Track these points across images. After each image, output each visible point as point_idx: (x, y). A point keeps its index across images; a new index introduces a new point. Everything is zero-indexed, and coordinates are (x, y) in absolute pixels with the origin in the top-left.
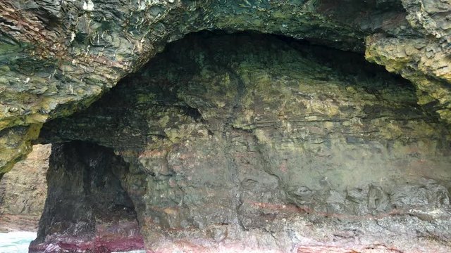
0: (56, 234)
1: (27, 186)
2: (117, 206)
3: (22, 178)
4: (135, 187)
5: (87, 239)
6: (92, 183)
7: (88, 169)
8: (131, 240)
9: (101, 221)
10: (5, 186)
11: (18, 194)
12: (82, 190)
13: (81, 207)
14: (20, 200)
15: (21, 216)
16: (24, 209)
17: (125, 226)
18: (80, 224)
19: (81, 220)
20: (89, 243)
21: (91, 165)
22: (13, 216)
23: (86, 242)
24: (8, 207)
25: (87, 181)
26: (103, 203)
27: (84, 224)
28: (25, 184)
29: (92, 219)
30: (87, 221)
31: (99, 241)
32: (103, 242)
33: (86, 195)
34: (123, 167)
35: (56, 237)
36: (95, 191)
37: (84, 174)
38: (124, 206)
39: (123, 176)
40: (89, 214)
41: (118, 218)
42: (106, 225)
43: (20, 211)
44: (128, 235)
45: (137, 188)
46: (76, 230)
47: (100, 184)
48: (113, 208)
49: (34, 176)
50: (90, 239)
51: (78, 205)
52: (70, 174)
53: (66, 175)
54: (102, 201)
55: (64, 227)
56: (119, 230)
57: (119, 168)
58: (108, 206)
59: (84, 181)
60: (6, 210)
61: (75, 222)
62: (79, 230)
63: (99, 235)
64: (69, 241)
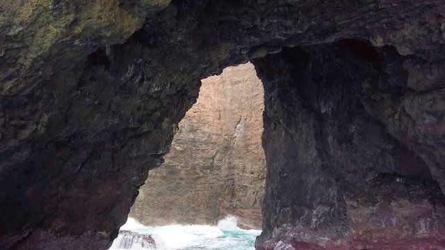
0: (285, 225)
1: (256, 175)
2: (383, 175)
3: (249, 166)
4: (429, 120)
5: (334, 235)
6: (330, 139)
7: (320, 119)
8: (424, 239)
9: (355, 204)
10: (234, 177)
11: (247, 185)
12: (315, 154)
13: (318, 182)
14: (250, 191)
15: (255, 210)
16: (255, 202)
17: (406, 212)
18: (318, 210)
19: (321, 203)
20: (339, 242)
21: (323, 111)
22: (246, 210)
23: (334, 239)
24: (240, 200)
25: (320, 137)
26: (354, 172)
27: (327, 209)
28: (252, 173)
29: (340, 200)
30: (332, 205)
31: (359, 240)
32: (365, 242)
33: (322, 161)
34: (386, 96)
35: (285, 231)
36: (337, 153)
37: (314, 127)
38: (395, 175)
39: (390, 111)
40: (333, 192)
41: (389, 197)
42: (367, 211)
43: (251, 204)
44: (415, 230)
45: (435, 120)
46: (314, 220)
47: (345, 140)
48: (375, 180)
49: (260, 163)
50: (340, 235)
51: (312, 180)
52: (292, 131)
53: (287, 133)
54: (353, 168)
55: (296, 216)
56: (394, 221)
57: (378, 98)
58: (365, 176)
59: (317, 139)
60: (238, 203)
61: (311, 208)
62: (319, 218)
63: (356, 228)
64: (307, 237)
